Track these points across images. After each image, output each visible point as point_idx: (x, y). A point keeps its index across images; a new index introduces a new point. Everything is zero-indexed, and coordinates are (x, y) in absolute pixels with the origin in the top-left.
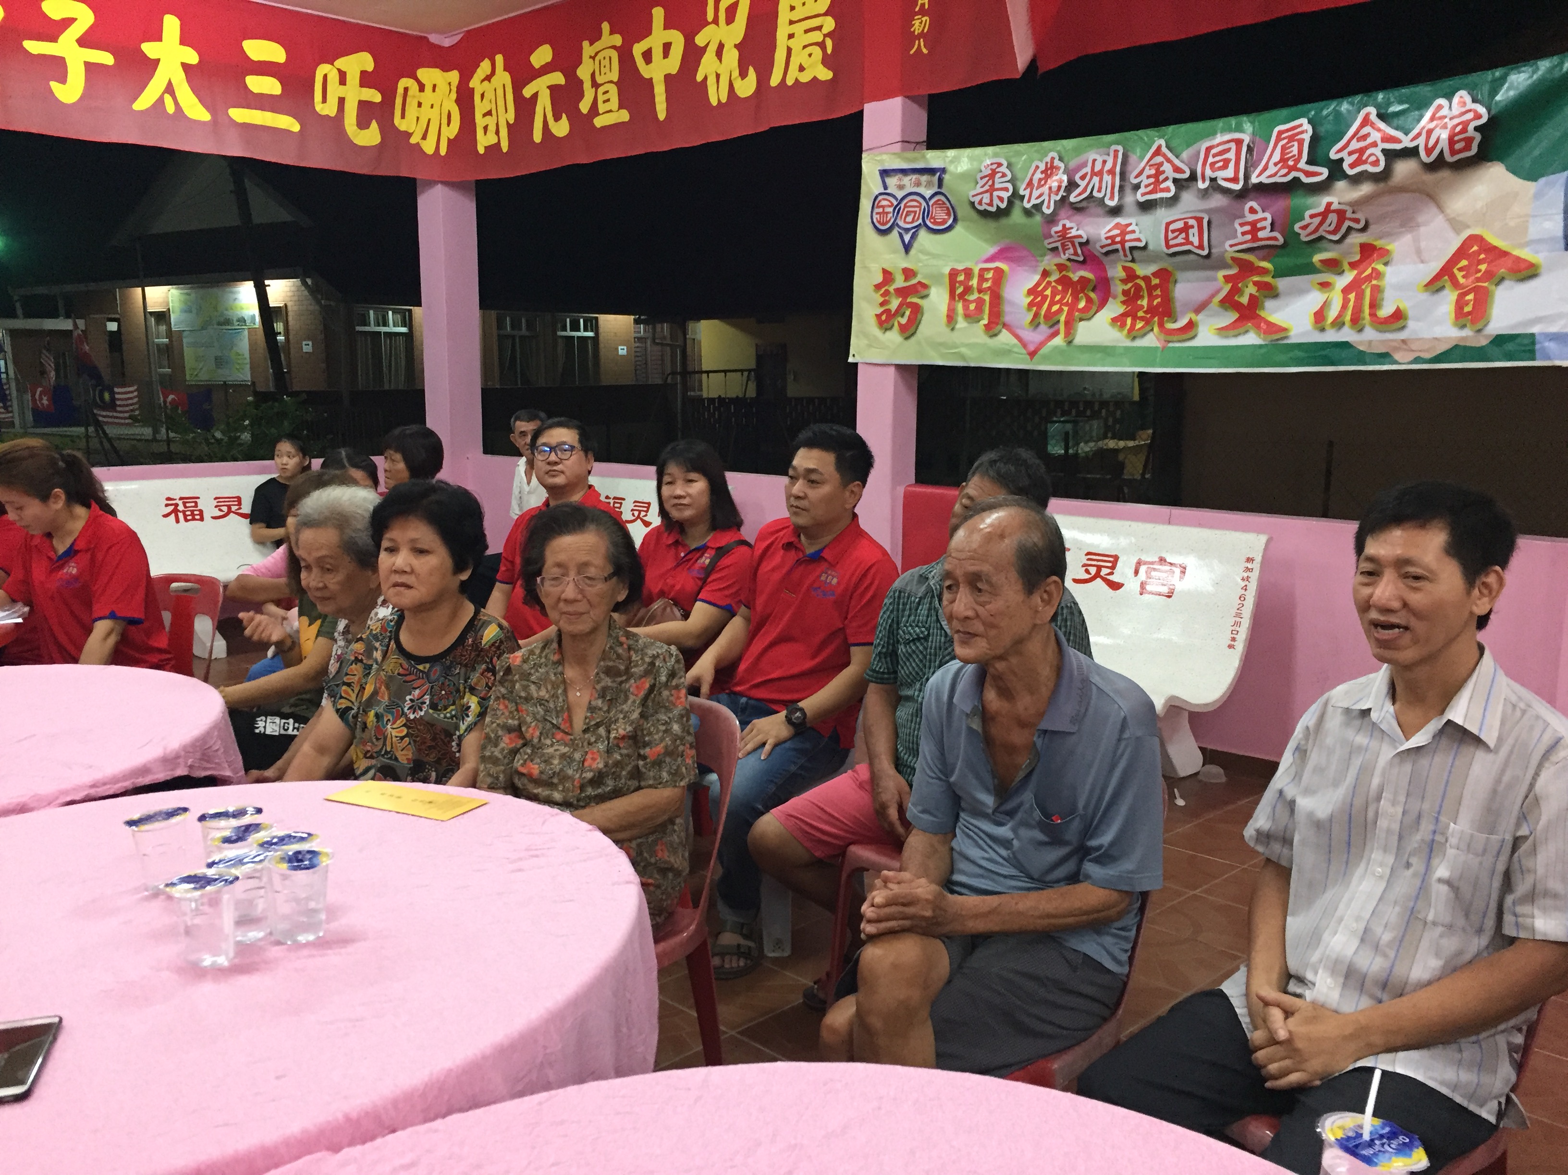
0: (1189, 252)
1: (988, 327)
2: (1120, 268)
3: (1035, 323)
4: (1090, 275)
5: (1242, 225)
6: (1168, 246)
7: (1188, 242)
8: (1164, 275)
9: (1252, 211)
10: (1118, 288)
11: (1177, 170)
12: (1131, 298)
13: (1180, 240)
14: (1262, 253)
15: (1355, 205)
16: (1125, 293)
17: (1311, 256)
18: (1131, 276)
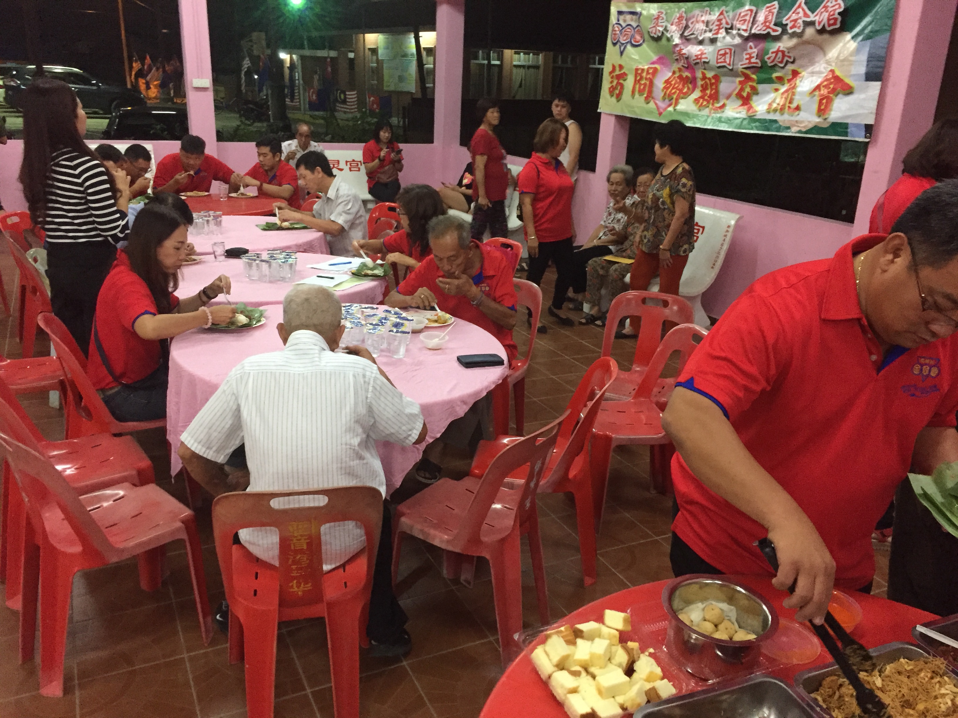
0: (724, 67)
1: (646, 98)
2: (700, 73)
3: (664, 99)
4: (689, 75)
5: (746, 54)
6: (718, 63)
7: (725, 62)
8: (716, 77)
9: (751, 48)
10: (700, 83)
11: (727, 23)
12: (704, 89)
13: (722, 60)
14: (752, 70)
15: (790, 49)
16: (702, 86)
17: (772, 74)
18: (704, 78)
